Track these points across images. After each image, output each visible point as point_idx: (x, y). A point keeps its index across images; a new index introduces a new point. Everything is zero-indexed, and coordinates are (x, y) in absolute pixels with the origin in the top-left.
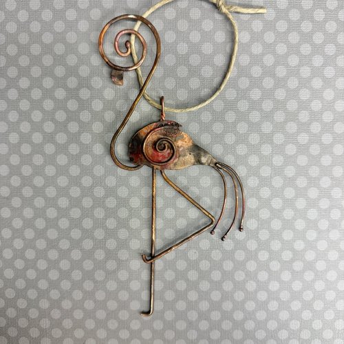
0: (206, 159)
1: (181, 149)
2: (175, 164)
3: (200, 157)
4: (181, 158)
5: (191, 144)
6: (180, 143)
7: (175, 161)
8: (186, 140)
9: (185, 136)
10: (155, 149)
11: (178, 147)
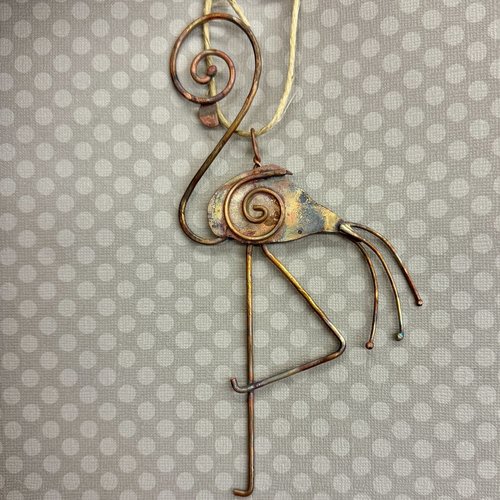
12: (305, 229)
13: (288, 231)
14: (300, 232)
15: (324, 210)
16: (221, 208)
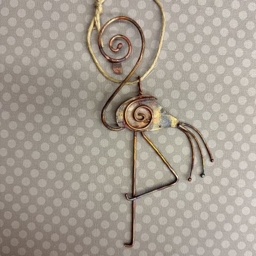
12: (162, 125)
13: (154, 126)
14: (160, 127)
15: (171, 117)
16: (122, 114)
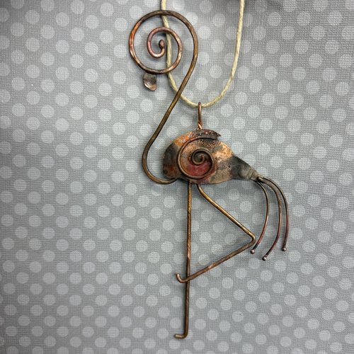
0: (247, 172)
1: (219, 161)
2: (213, 178)
3: (240, 170)
4: (219, 171)
5: (230, 156)
6: (218, 154)
7: (212, 175)
8: (225, 151)
9: (224, 147)
10: (191, 161)
11: (216, 158)
